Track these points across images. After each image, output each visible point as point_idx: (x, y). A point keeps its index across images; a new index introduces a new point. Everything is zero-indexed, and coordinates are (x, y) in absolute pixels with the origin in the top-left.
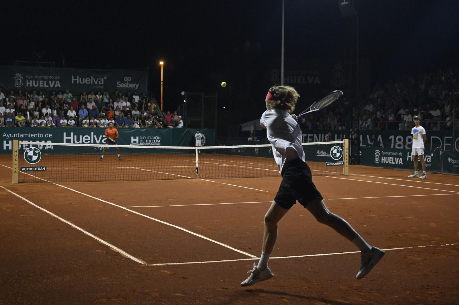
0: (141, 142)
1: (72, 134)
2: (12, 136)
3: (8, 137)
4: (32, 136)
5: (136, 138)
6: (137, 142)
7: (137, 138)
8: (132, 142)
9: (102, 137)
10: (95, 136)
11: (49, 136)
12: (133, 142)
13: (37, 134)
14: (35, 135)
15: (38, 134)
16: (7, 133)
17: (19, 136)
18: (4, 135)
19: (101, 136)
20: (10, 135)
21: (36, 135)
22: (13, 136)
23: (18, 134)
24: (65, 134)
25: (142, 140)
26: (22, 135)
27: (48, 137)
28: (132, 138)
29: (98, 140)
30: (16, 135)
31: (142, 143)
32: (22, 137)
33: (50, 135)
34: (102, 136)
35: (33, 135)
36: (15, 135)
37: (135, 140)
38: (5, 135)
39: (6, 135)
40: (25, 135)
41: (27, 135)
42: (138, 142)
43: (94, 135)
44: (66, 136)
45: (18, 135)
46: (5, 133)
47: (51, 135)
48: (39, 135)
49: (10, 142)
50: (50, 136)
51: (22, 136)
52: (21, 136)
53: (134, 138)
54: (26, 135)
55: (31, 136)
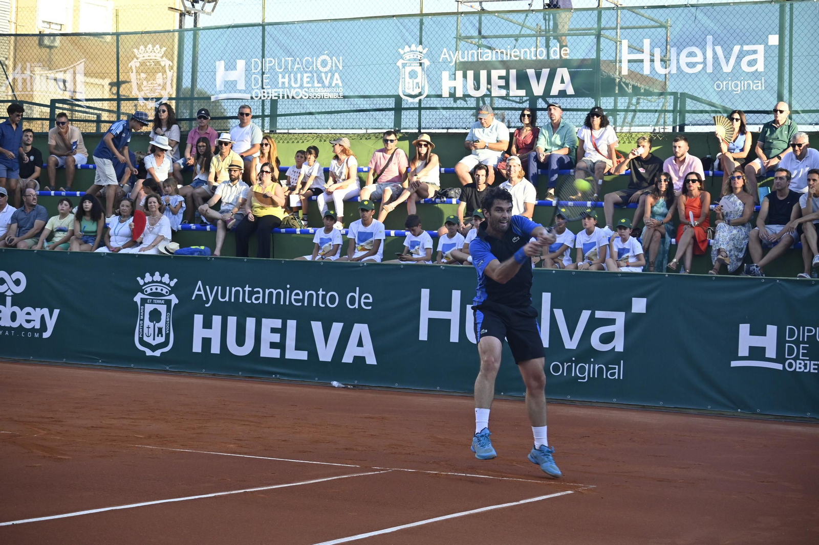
0: (790, 353)
1: (456, 295)
2: (223, 296)
3: (211, 299)
4: (296, 300)
5: (764, 333)
6: (771, 353)
7: (772, 330)
8: (740, 354)
9: (592, 319)
10: (559, 314)
11: (363, 300)
12: (746, 354)
13: (317, 291)
14: (307, 293)
15: (321, 292)
16: (210, 282)
17: (250, 298)
18: (196, 292)
19: (585, 315)
20: (218, 289)
21: (311, 296)
22: (227, 299)
23: (247, 289)
24: (425, 293)
25: (797, 343)
26: (258, 292)
27: (356, 306)
28: (744, 329)
29: (571, 335)
30: (237, 292)
31: (795, 359)
32: (261, 301)
33: (367, 298)
34: (592, 315)
35: (301, 297)
36: (234, 290)
37: (758, 341)
38: (199, 290)
39: (202, 293)
40: (271, 294)
41: (278, 294)
42: (774, 356)
43: (553, 305)
44: (432, 308)
45: (244, 292)
46: (200, 283)
47: (371, 300)
48: (324, 296)
49: (217, 320)
50: (365, 303)
51: (261, 296)
52: (257, 299)
53: (753, 333)
54: (275, 292)
55: (293, 297)
